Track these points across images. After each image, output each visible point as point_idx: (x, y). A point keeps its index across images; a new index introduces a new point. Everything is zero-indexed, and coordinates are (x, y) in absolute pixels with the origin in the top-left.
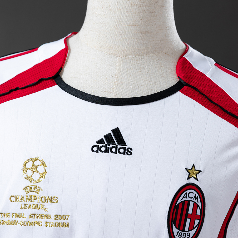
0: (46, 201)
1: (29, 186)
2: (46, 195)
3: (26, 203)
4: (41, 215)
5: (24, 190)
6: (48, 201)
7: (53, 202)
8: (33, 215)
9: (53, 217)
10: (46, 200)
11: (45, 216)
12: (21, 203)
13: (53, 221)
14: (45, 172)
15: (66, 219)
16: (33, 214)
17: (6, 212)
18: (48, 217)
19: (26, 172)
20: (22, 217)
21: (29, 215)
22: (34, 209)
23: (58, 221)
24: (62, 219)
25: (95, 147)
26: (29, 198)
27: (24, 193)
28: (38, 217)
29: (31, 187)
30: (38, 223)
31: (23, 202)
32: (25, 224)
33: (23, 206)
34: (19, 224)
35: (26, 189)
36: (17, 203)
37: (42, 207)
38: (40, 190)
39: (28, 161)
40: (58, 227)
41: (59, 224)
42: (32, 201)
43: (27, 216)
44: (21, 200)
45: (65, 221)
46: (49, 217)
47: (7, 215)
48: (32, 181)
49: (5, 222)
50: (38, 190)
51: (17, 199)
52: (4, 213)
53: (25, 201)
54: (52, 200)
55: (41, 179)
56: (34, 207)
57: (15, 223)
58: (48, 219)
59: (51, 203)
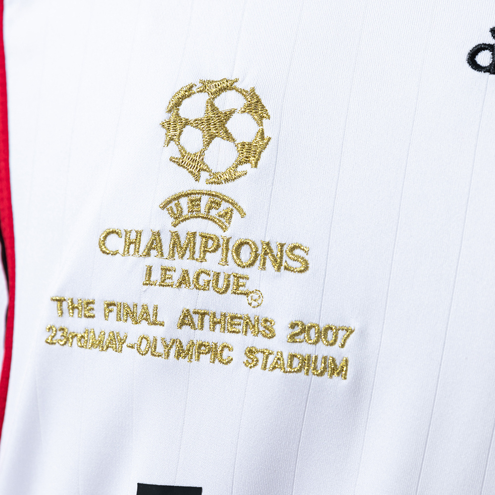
0: (257, 263)
1: (187, 195)
2: (257, 236)
3: (168, 263)
4: (233, 318)
5: (163, 208)
6: (264, 263)
7: (286, 268)
8: (194, 316)
9: (282, 330)
10: (256, 256)
11: (249, 325)
12: (149, 261)
13: (280, 345)
14: (263, 138)
15: (339, 343)
16: (195, 313)
17: (80, 294)
18: (261, 329)
19: (180, 134)
20: (147, 320)
21: (177, 316)
22: (204, 289)
23: (304, 349)
24: (320, 343)
25: (484, 49)
26: (183, 240)
27: (164, 223)
28: (215, 323)
29: (198, 196)
30: (215, 352)
31: (154, 260)
32: (160, 349)
33: (156, 276)
34: (132, 347)
35: (173, 205)
36: (131, 259)
37: (238, 286)
38: (236, 215)
39: (188, 92)
40: (302, 374)
41: (307, 363)
42: (197, 256)
43: (170, 315)
44: (149, 250)
45: (334, 352)
46: (267, 329)
47: (86, 308)
48: (202, 173)
49: (72, 338)
50: (226, 213)
51: (132, 246)
52: (72, 302)
53: (166, 255)
54: (285, 258)
55: (241, 168)
56: (201, 282)
57: (115, 342)
58: (260, 335)
59: (279, 269)
